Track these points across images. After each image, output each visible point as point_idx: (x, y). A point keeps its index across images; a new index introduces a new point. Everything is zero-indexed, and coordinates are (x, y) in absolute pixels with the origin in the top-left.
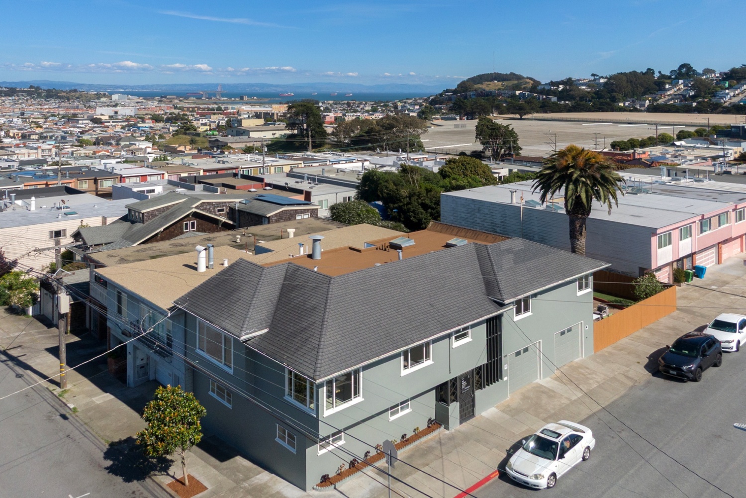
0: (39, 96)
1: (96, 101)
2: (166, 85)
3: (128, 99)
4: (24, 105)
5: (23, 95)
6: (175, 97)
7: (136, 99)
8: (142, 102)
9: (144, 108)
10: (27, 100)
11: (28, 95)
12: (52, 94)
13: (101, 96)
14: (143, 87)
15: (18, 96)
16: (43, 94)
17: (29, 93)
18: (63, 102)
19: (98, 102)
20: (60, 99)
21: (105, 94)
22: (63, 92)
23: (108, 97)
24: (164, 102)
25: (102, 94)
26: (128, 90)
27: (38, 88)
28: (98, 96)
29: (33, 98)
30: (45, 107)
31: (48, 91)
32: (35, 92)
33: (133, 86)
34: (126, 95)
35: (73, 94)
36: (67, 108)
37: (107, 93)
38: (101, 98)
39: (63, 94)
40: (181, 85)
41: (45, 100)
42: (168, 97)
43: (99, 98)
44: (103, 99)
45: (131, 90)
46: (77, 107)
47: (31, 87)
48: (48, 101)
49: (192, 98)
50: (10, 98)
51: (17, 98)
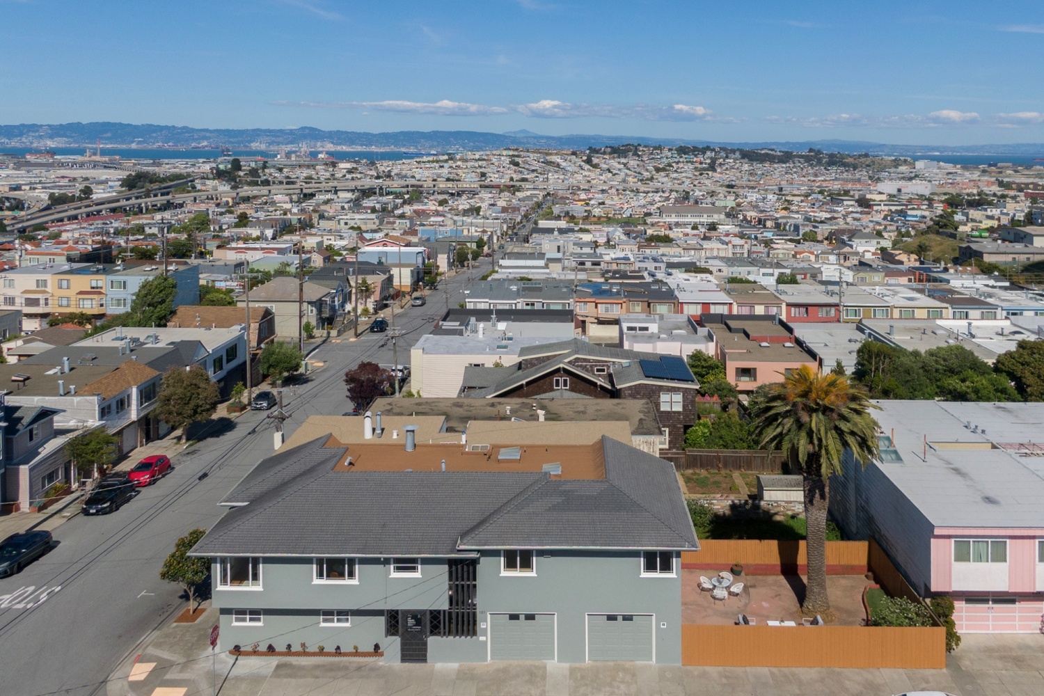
0: (819, 162)
1: (892, 170)
2: (1005, 146)
3: (939, 168)
4: (795, 176)
5: (800, 162)
6: (1010, 164)
7: (950, 167)
8: (956, 173)
9: (951, 184)
10: (802, 169)
11: (806, 162)
12: (835, 160)
13: (900, 163)
14: (968, 149)
15: (794, 163)
16: (824, 160)
17: (808, 159)
18: (847, 171)
19: (894, 173)
20: (845, 167)
21: (905, 161)
22: (851, 157)
23: (910, 164)
24: (990, 173)
25: (902, 160)
26: (946, 154)
27: (819, 152)
28: (896, 163)
29: (811, 165)
30: (820, 179)
31: (831, 156)
32: (817, 157)
33: (955, 147)
34: (936, 163)
35: (862, 160)
36: (846, 181)
37: (909, 159)
38: (901, 165)
39: (850, 160)
40: (1029, 145)
41: (825, 168)
42: (999, 165)
43: (896, 167)
44: (903, 168)
45: (950, 154)
46: (859, 180)
47: (811, 150)
48: (828, 170)
49: (1038, 167)
50: (784, 165)
51: (791, 166)
